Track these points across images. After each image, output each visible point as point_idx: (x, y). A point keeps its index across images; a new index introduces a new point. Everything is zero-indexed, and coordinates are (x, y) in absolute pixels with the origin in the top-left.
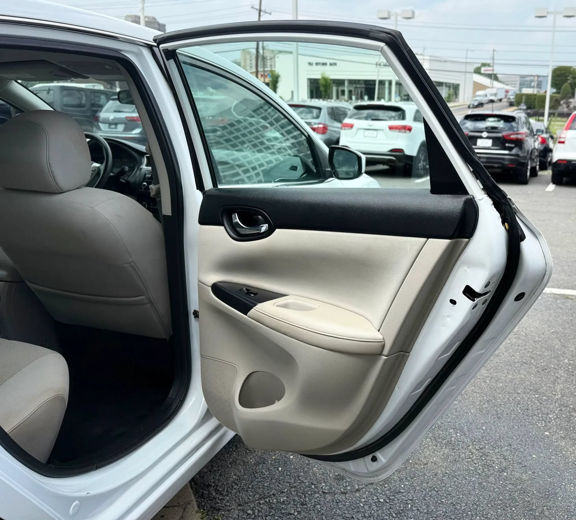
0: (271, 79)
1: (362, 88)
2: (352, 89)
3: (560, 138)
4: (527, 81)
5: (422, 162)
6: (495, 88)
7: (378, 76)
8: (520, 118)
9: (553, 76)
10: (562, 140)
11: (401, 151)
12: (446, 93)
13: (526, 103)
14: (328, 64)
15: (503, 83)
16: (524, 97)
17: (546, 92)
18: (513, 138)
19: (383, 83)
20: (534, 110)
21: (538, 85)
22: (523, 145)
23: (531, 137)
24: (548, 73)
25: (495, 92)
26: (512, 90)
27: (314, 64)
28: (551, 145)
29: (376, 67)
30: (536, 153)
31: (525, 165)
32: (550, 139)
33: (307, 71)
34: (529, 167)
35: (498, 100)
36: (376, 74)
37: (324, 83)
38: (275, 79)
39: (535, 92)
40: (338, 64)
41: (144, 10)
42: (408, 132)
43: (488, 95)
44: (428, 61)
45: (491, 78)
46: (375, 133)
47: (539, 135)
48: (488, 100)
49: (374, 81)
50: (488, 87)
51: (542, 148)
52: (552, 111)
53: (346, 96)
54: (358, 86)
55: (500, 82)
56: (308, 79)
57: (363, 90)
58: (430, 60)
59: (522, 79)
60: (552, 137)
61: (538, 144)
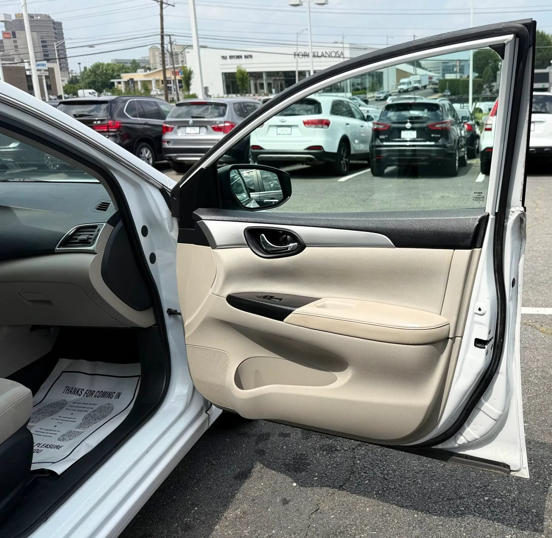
0: (183, 76)
1: (282, 80)
2: (271, 81)
3: (486, 125)
4: (449, 66)
5: (344, 159)
6: (418, 75)
7: (297, 66)
8: (444, 105)
9: (474, 60)
10: (488, 127)
11: (319, 147)
12: (369, 82)
13: (450, 89)
14: (243, 57)
15: (426, 69)
16: (447, 83)
17: (468, 77)
18: (438, 127)
19: (304, 74)
20: (459, 96)
21: (460, 69)
22: (449, 135)
23: (457, 125)
24: (469, 57)
25: (419, 79)
26: (435, 76)
27: (228, 57)
28: (478, 132)
29: (295, 57)
30: (463, 142)
31: (453, 155)
32: (476, 126)
33: (221, 65)
34: (457, 158)
35: (422, 87)
36: (295, 64)
37: (241, 76)
38: (187, 76)
39: (458, 78)
40: (253, 57)
41: (26, 7)
42: (325, 126)
43: (412, 83)
44: (349, 49)
45: (414, 66)
46: (289, 129)
47: (465, 123)
48: (413, 88)
49: (294, 72)
50: (412, 75)
51: (468, 136)
52: (475, 96)
53: (265, 90)
54: (278, 78)
55: (423, 68)
56: (222, 73)
57: (283, 82)
58: (350, 48)
59: (445, 65)
60: (478, 123)
61: (465, 132)
